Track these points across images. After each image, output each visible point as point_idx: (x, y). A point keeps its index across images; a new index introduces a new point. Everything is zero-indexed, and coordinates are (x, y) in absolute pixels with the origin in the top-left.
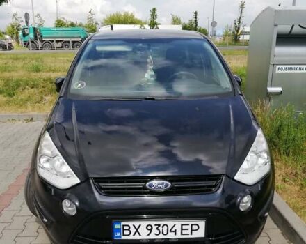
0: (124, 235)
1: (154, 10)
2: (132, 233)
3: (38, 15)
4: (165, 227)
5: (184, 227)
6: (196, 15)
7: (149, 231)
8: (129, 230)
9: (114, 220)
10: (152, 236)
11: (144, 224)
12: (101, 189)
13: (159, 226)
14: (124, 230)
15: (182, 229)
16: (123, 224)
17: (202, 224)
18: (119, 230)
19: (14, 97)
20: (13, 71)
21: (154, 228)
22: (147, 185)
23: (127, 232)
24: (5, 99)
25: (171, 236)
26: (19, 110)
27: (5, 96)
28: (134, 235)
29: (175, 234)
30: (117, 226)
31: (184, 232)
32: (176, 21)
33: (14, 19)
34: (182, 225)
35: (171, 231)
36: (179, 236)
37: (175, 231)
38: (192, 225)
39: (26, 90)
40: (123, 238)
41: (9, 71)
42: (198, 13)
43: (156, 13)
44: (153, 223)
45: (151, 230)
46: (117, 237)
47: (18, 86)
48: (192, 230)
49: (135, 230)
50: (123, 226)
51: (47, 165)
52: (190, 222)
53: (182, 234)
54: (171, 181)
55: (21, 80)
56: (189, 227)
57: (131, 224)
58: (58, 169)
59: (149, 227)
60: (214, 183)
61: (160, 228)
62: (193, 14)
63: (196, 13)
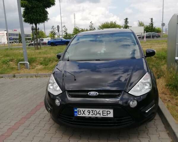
0: (78, 114)
1: (127, 19)
2: (82, 114)
3: (64, 26)
4: (96, 112)
5: (104, 112)
6: (152, 20)
7: (89, 113)
8: (80, 112)
9: (74, 108)
10: (90, 115)
11: (87, 110)
12: (70, 95)
13: (93, 111)
14: (78, 112)
15: (103, 113)
16: (78, 109)
17: (112, 111)
18: (76, 112)
19: (48, 66)
20: (48, 54)
21: (91, 112)
22: (88, 94)
23: (80, 113)
24: (43, 67)
25: (98, 116)
26: (50, 72)
27: (43, 66)
28: (83, 114)
29: (100, 115)
30: (75, 110)
31: (104, 114)
32: (141, 24)
33: (52, 29)
34: (103, 111)
35: (98, 114)
36: (102, 116)
37: (100, 114)
38: (107, 111)
39: (53, 63)
40: (78, 115)
41: (46, 54)
42: (153, 19)
43: (128, 20)
44: (90, 110)
45: (90, 112)
46: (76, 115)
47: (50, 61)
48: (107, 114)
49: (83, 112)
50: (78, 110)
51: (51, 87)
52: (106, 110)
53: (103, 115)
54: (99, 92)
55: (51, 58)
56: (106, 112)
57: (81, 109)
58: (55, 89)
59: (89, 111)
60: (118, 94)
61: (93, 112)
62: (150, 20)
63: (152, 19)
